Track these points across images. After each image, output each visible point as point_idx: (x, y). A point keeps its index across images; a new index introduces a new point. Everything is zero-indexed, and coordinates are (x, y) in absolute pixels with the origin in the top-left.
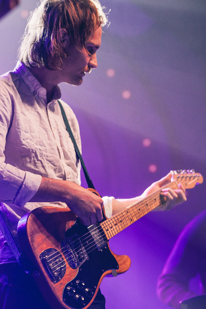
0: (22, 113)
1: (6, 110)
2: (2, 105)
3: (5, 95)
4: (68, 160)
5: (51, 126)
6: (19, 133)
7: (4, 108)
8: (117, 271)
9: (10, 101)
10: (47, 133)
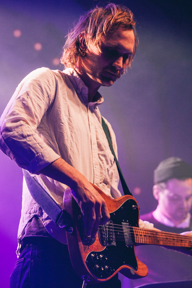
0: (64, 99)
1: (50, 89)
2: (47, 84)
3: (51, 78)
4: (102, 152)
5: (89, 121)
6: (59, 113)
7: (48, 87)
8: (135, 271)
9: (55, 83)
10: (84, 123)
